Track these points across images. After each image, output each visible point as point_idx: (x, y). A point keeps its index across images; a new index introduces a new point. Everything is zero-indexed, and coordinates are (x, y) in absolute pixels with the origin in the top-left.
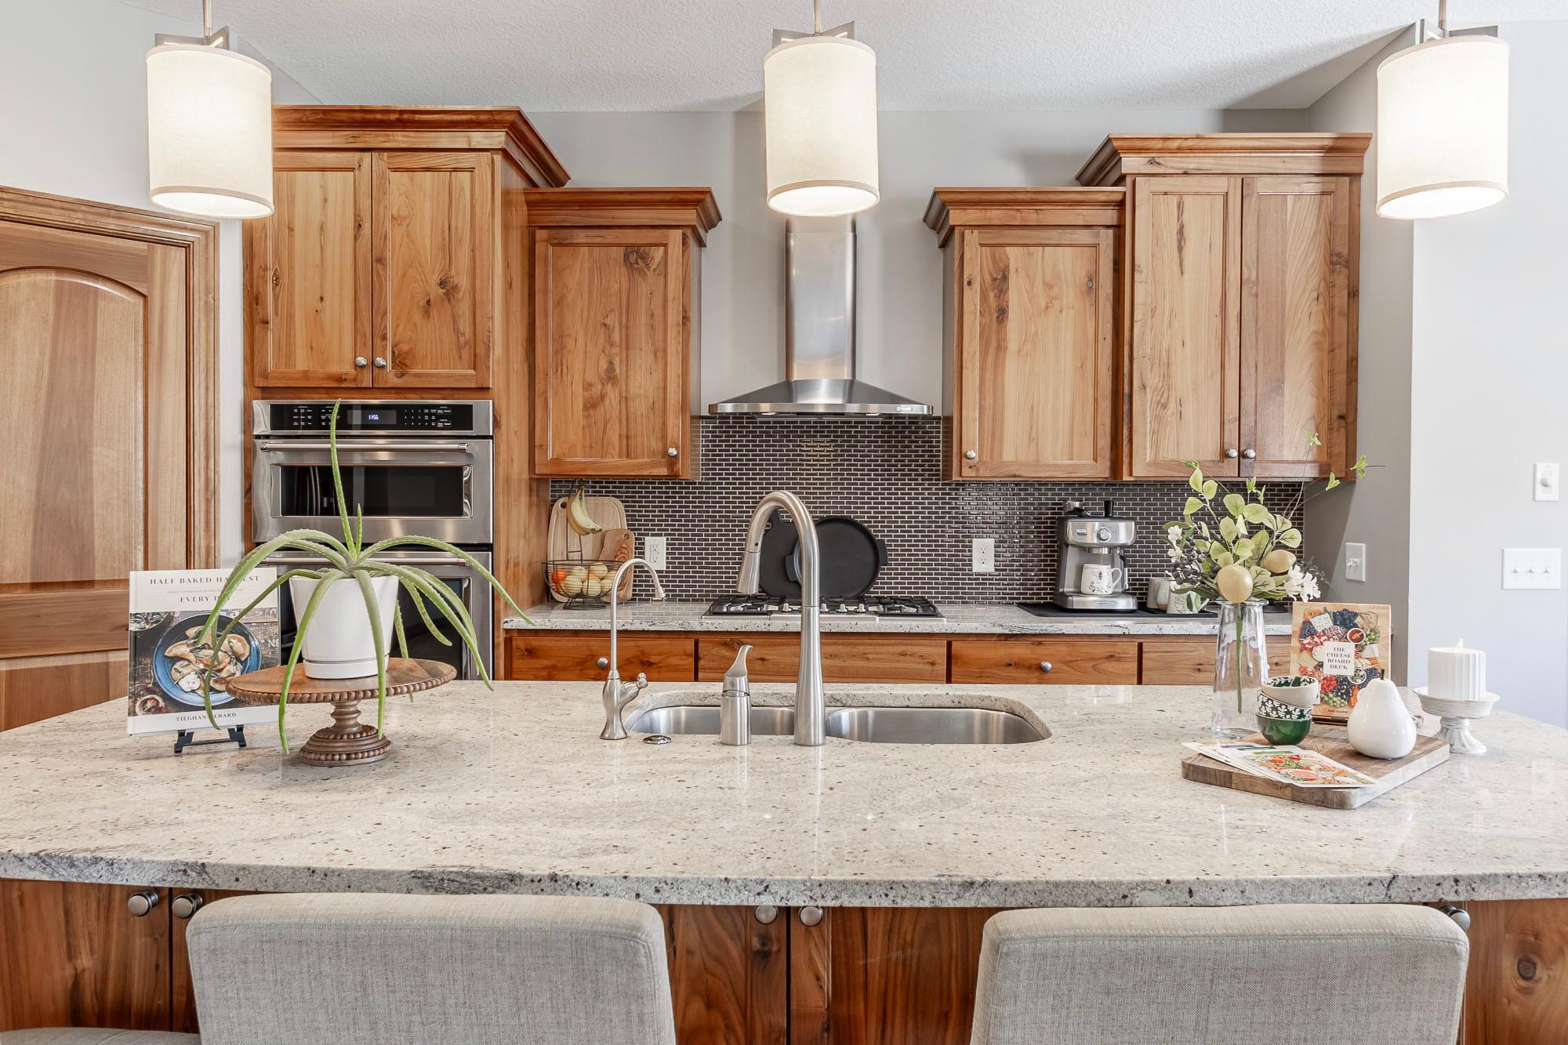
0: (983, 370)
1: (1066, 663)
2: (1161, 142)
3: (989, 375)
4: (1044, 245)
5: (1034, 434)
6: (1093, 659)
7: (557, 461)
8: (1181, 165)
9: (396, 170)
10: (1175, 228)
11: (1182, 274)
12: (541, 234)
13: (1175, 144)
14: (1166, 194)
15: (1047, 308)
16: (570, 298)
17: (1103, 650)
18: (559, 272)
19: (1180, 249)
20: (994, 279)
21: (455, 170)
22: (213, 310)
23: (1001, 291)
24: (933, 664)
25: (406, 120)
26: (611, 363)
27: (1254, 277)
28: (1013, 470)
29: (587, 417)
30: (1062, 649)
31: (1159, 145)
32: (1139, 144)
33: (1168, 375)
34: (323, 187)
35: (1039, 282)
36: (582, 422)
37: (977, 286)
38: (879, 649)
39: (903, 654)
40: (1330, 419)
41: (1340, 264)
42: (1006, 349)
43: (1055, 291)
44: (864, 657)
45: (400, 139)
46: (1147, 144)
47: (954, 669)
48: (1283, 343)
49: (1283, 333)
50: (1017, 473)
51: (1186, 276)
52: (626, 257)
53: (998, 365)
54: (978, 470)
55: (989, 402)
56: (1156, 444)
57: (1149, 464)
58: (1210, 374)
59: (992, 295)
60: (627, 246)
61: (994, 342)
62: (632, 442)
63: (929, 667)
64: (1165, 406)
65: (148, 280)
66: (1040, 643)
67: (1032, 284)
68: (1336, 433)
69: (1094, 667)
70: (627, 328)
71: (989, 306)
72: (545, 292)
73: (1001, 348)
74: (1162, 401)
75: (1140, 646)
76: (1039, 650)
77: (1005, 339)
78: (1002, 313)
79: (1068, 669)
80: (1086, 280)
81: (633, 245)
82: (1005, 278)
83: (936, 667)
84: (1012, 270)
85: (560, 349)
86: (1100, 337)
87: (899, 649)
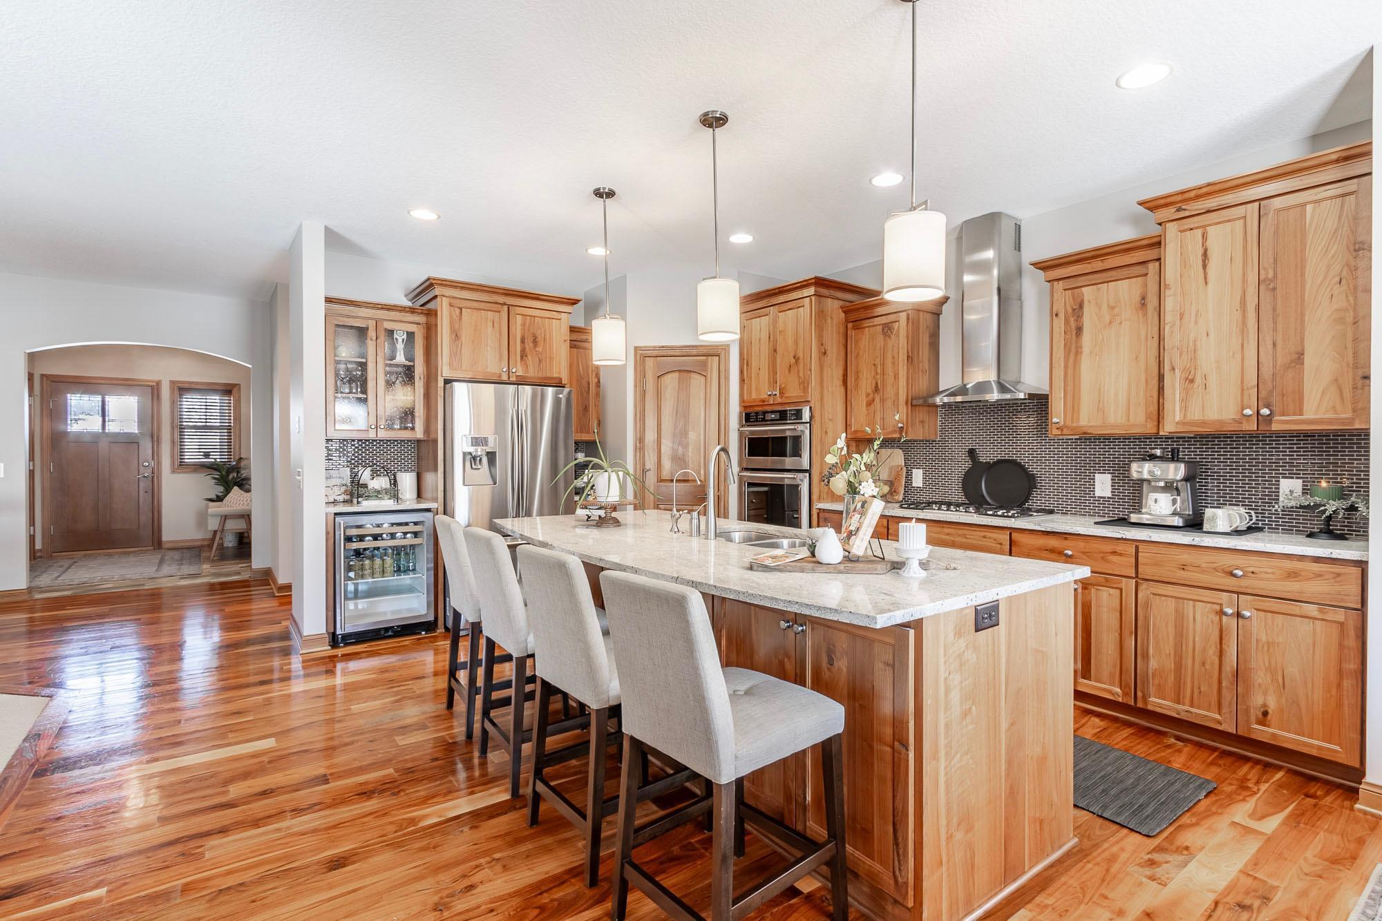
0: (1066, 367)
1: (1083, 553)
2: (1180, 196)
3: (1070, 371)
4: (1108, 282)
5: (1101, 405)
6: (1103, 553)
7: (856, 432)
8: (1204, 206)
9: (780, 312)
10: (1200, 252)
11: (1206, 284)
12: (850, 325)
13: (1192, 194)
14: (1191, 229)
15: (1110, 322)
16: (861, 354)
17: (1109, 547)
18: (857, 342)
19: (1204, 266)
20: (1074, 310)
21: (799, 307)
22: (727, 378)
23: (1078, 317)
24: (1001, 544)
25: (781, 291)
26: (877, 384)
27: (1271, 275)
28: (1085, 430)
29: (868, 410)
30: (1081, 544)
31: (1179, 198)
32: (1162, 202)
33: (1195, 358)
34: (760, 324)
35: (1105, 307)
36: (865, 412)
37: (1062, 315)
38: (973, 533)
39: (984, 537)
40: (1354, 379)
41: (1364, 249)
42: (1081, 353)
43: (1116, 310)
44: (964, 536)
45: (782, 298)
46: (1169, 200)
47: (1013, 549)
48: (1302, 322)
49: (1303, 315)
50: (1089, 431)
51: (1209, 285)
52: (883, 330)
53: (1077, 362)
54: (1062, 430)
55: (1070, 388)
56: (1185, 409)
57: (1177, 423)
58: (1231, 354)
59: (1072, 319)
60: (883, 324)
61: (1073, 349)
62: (885, 422)
63: (999, 546)
64: (1192, 381)
65: (706, 370)
66: (1066, 539)
67: (1100, 308)
68: (1360, 391)
69: (1102, 558)
70: (883, 365)
71: (1070, 327)
72: (851, 352)
73: (1078, 352)
74: (1190, 377)
75: (1137, 548)
76: (1066, 543)
77: (1081, 347)
78: (1079, 330)
79: (1085, 557)
80: (1140, 299)
81: (886, 324)
82: (1081, 306)
83: (1003, 547)
84: (1086, 302)
85: (857, 378)
86: (1149, 337)
87: (983, 534)
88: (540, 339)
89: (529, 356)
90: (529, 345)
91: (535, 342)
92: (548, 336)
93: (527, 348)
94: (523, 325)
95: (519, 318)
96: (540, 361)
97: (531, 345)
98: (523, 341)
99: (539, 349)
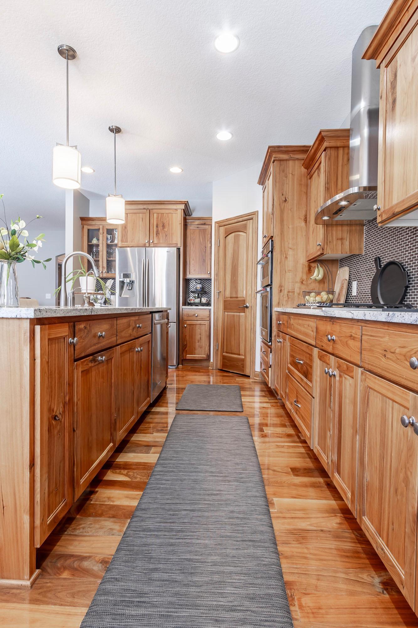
0: (386, 149)
3: (389, 151)
5: (405, 178)
9: (268, 180)
12: (308, 177)
15: (413, 78)
20: (392, 83)
28: (394, 209)
35: (410, 62)
37: (384, 95)
55: (388, 169)
59: (391, 94)
65: (246, 229)
71: (389, 103)
77: (395, 120)
78: (394, 102)
82: (395, 76)
84: (398, 69)
88: (166, 224)
89: (160, 233)
90: (160, 228)
91: (164, 226)
92: (170, 223)
93: (159, 230)
94: (157, 218)
95: (155, 215)
96: (166, 236)
97: (161, 228)
98: (157, 226)
99: (166, 230)
